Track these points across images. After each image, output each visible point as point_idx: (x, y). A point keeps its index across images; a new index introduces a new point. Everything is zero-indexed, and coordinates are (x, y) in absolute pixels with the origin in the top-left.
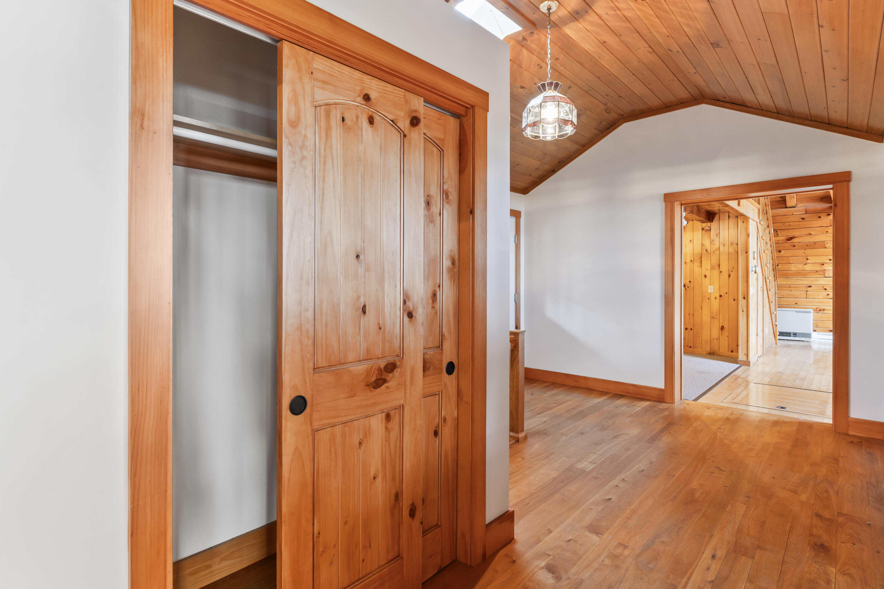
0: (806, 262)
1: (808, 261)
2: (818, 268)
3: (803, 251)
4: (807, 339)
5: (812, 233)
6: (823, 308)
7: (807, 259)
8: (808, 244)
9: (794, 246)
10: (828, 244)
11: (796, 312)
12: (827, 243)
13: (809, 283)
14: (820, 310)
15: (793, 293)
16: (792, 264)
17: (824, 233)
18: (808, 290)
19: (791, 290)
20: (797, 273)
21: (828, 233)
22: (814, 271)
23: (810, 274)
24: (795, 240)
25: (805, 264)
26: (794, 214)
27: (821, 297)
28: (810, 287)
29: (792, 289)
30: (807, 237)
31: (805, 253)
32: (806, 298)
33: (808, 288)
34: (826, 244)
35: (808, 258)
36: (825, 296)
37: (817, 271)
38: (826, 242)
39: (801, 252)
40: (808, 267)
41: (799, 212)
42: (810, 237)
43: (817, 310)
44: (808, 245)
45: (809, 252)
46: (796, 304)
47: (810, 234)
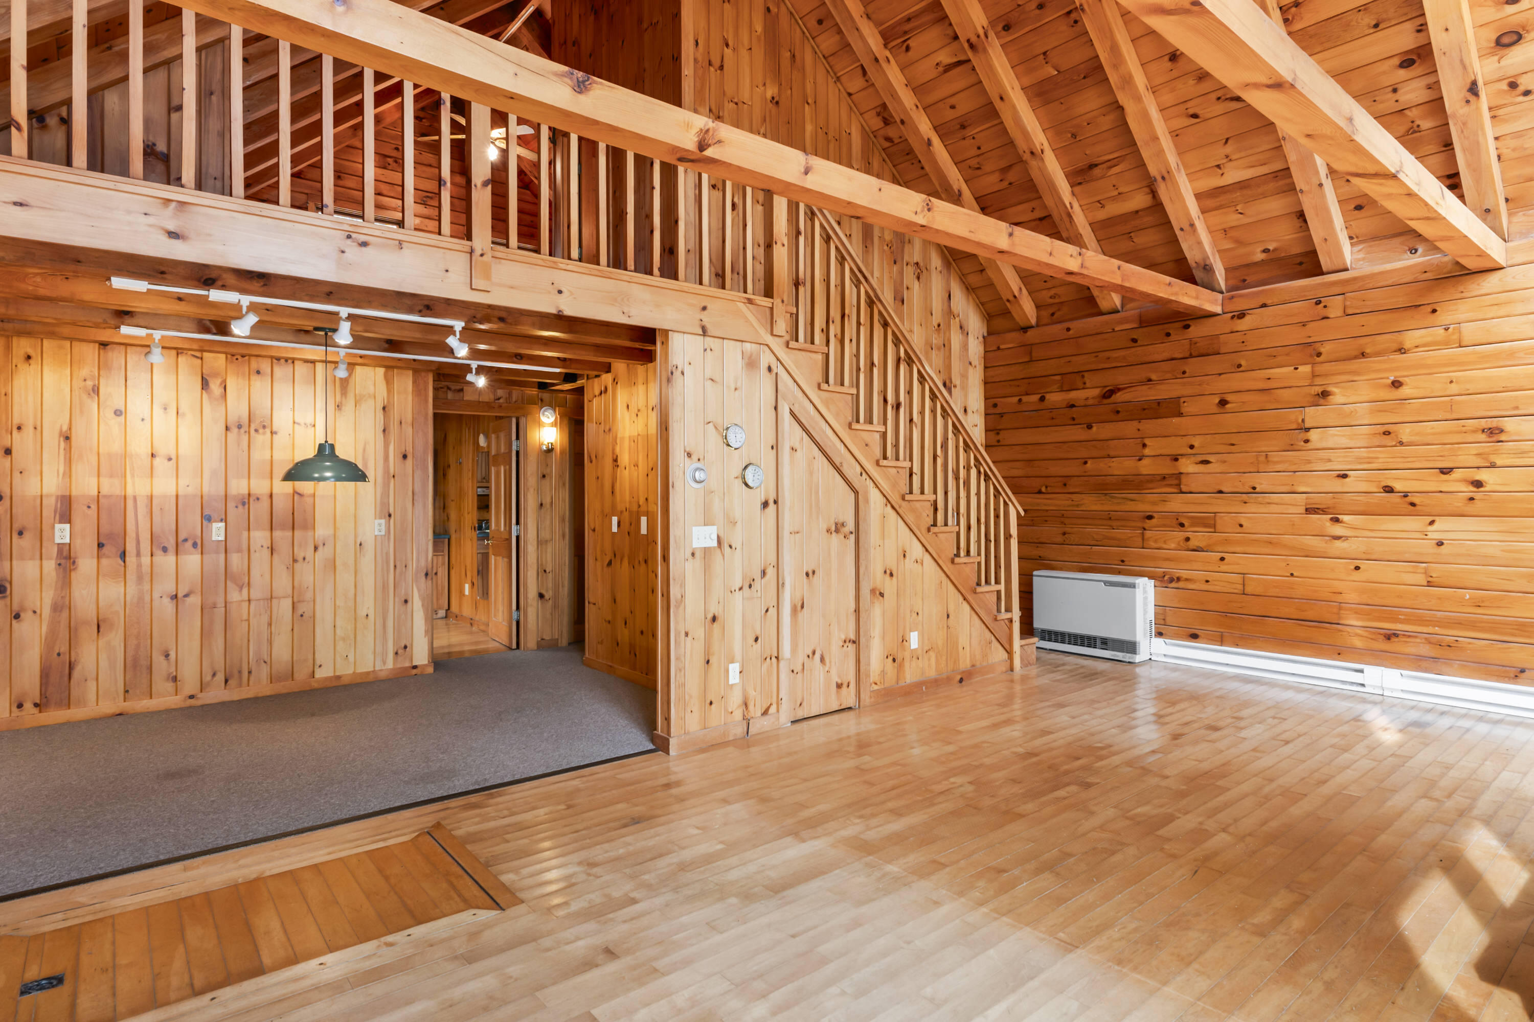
0: (1141, 454)
1: (1147, 451)
2: (1165, 468)
3: (1135, 423)
4: (1127, 657)
5: (1154, 377)
6: (1177, 575)
7: (1144, 445)
8: (1146, 407)
9: (1118, 412)
10: (1185, 404)
11: (1106, 583)
12: (1184, 402)
13: (1147, 508)
14: (1171, 580)
15: (1117, 533)
16: (1114, 459)
17: (1178, 376)
18: (1146, 526)
19: (1110, 526)
20: (1123, 481)
21: (1186, 375)
22: (1159, 478)
23: (1150, 485)
24: (1119, 397)
25: (1140, 460)
26: (1116, 329)
27: (1173, 546)
28: (1150, 517)
29: (1114, 524)
30: (1144, 387)
31: (1139, 430)
32: (1141, 546)
33: (1147, 521)
34: (1182, 404)
35: (1147, 441)
36: (1181, 544)
37: (1164, 478)
38: (1182, 400)
39: (1129, 428)
40: (1147, 467)
41: (1126, 323)
42: (1149, 388)
43: (1166, 578)
44: (1144, 409)
45: (1148, 426)
46: (1123, 561)
47: (1150, 380)
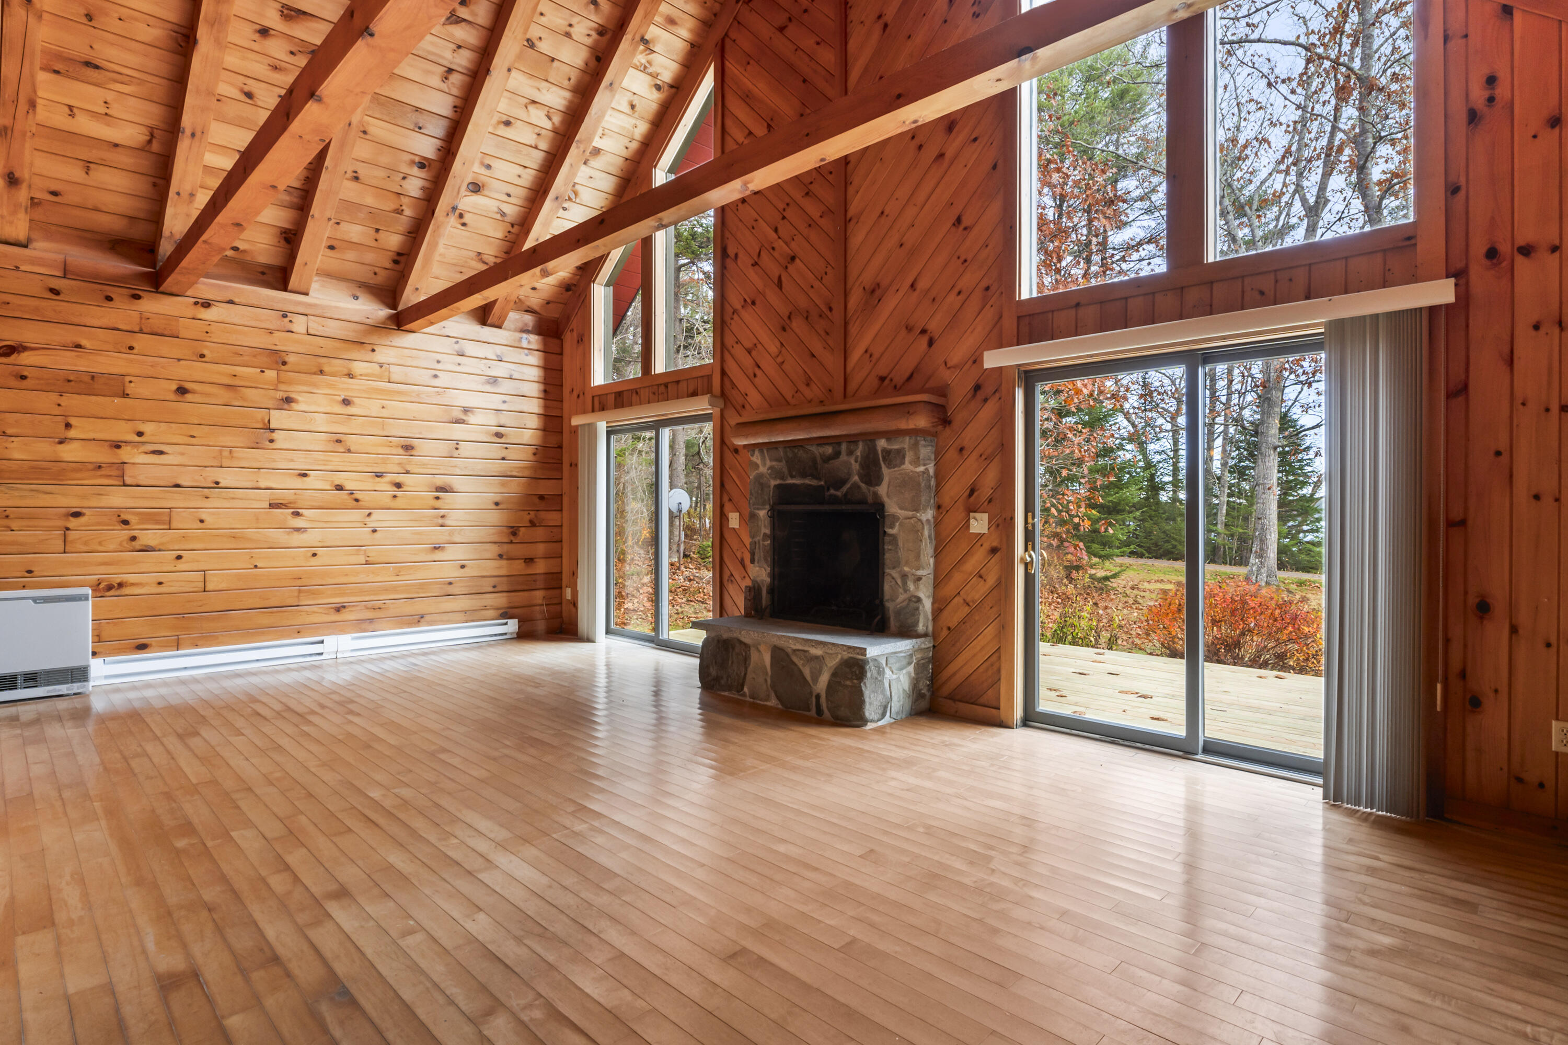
0: (62, 436)
1: (72, 433)
2: (103, 456)
3: (54, 397)
4: (75, 687)
5: (84, 342)
6: (118, 581)
7: (68, 426)
8: (72, 378)
9: (23, 378)
10: (132, 385)
11: (35, 600)
12: (131, 382)
13: (74, 503)
14: (110, 587)
15: (19, 536)
16: (13, 439)
17: (123, 350)
18: (70, 525)
19: (8, 527)
20: (33, 468)
21: (135, 351)
22: (91, 466)
23: (79, 475)
24: (25, 358)
25: (61, 443)
26: (22, 268)
27: (112, 547)
28: (77, 515)
29: (14, 524)
30: (68, 354)
31: (59, 405)
32: (62, 550)
33: (71, 519)
34: (127, 384)
35: (73, 421)
36: (125, 544)
37: (100, 467)
38: (128, 379)
39: (46, 401)
40: (70, 453)
41: (39, 265)
42: (77, 356)
43: (101, 586)
44: (69, 381)
45: (72, 402)
46: (30, 572)
47: (79, 346)
